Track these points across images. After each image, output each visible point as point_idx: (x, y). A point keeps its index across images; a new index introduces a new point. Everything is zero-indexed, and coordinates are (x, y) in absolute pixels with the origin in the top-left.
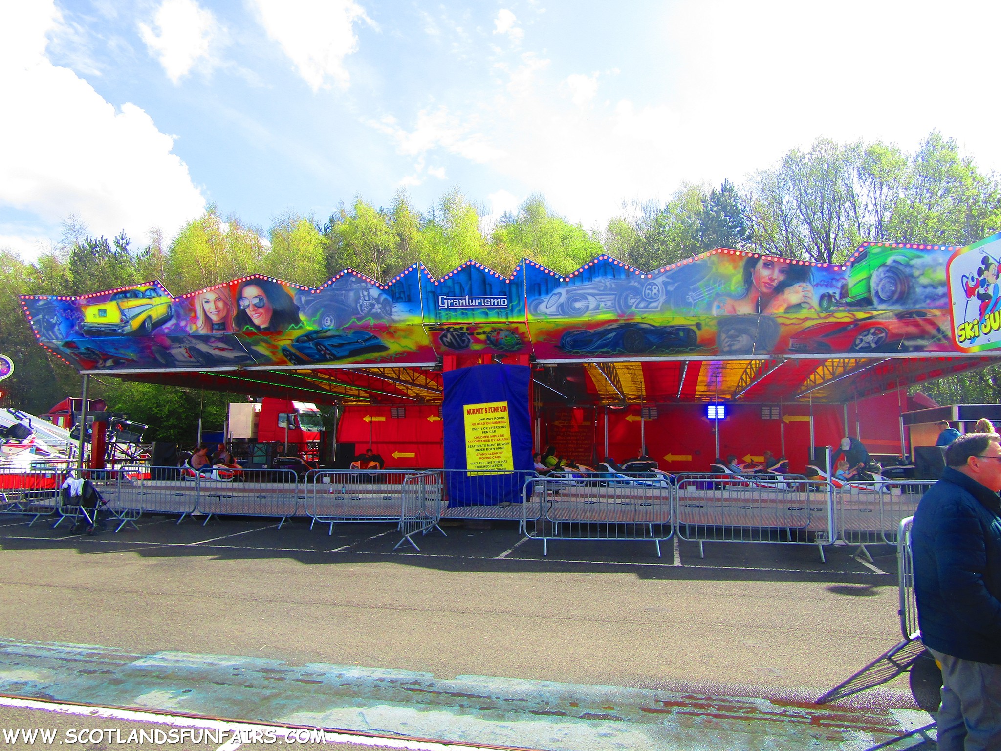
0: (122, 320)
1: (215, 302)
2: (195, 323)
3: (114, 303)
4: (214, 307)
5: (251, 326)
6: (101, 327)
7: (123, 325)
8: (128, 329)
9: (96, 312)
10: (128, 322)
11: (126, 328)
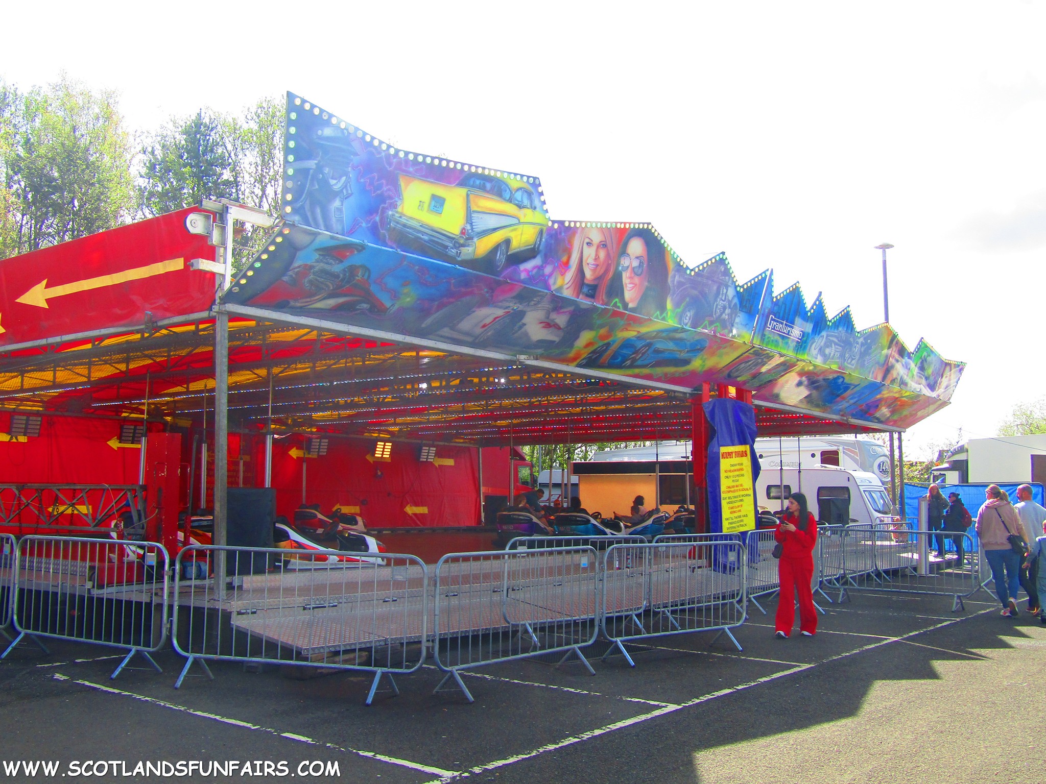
0: (463, 232)
1: (598, 247)
2: (563, 274)
3: (463, 191)
4: (593, 255)
5: (620, 302)
6: (424, 233)
7: (462, 241)
8: (467, 252)
9: (427, 199)
10: (471, 238)
11: (464, 250)
